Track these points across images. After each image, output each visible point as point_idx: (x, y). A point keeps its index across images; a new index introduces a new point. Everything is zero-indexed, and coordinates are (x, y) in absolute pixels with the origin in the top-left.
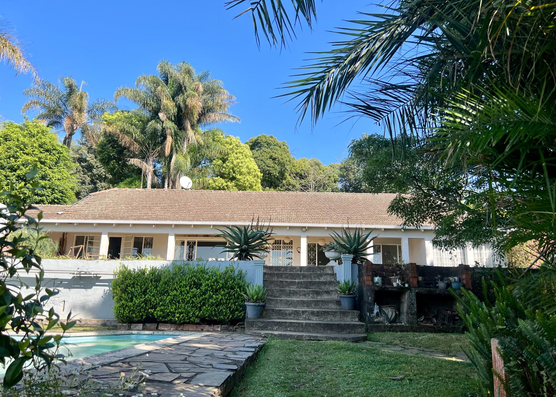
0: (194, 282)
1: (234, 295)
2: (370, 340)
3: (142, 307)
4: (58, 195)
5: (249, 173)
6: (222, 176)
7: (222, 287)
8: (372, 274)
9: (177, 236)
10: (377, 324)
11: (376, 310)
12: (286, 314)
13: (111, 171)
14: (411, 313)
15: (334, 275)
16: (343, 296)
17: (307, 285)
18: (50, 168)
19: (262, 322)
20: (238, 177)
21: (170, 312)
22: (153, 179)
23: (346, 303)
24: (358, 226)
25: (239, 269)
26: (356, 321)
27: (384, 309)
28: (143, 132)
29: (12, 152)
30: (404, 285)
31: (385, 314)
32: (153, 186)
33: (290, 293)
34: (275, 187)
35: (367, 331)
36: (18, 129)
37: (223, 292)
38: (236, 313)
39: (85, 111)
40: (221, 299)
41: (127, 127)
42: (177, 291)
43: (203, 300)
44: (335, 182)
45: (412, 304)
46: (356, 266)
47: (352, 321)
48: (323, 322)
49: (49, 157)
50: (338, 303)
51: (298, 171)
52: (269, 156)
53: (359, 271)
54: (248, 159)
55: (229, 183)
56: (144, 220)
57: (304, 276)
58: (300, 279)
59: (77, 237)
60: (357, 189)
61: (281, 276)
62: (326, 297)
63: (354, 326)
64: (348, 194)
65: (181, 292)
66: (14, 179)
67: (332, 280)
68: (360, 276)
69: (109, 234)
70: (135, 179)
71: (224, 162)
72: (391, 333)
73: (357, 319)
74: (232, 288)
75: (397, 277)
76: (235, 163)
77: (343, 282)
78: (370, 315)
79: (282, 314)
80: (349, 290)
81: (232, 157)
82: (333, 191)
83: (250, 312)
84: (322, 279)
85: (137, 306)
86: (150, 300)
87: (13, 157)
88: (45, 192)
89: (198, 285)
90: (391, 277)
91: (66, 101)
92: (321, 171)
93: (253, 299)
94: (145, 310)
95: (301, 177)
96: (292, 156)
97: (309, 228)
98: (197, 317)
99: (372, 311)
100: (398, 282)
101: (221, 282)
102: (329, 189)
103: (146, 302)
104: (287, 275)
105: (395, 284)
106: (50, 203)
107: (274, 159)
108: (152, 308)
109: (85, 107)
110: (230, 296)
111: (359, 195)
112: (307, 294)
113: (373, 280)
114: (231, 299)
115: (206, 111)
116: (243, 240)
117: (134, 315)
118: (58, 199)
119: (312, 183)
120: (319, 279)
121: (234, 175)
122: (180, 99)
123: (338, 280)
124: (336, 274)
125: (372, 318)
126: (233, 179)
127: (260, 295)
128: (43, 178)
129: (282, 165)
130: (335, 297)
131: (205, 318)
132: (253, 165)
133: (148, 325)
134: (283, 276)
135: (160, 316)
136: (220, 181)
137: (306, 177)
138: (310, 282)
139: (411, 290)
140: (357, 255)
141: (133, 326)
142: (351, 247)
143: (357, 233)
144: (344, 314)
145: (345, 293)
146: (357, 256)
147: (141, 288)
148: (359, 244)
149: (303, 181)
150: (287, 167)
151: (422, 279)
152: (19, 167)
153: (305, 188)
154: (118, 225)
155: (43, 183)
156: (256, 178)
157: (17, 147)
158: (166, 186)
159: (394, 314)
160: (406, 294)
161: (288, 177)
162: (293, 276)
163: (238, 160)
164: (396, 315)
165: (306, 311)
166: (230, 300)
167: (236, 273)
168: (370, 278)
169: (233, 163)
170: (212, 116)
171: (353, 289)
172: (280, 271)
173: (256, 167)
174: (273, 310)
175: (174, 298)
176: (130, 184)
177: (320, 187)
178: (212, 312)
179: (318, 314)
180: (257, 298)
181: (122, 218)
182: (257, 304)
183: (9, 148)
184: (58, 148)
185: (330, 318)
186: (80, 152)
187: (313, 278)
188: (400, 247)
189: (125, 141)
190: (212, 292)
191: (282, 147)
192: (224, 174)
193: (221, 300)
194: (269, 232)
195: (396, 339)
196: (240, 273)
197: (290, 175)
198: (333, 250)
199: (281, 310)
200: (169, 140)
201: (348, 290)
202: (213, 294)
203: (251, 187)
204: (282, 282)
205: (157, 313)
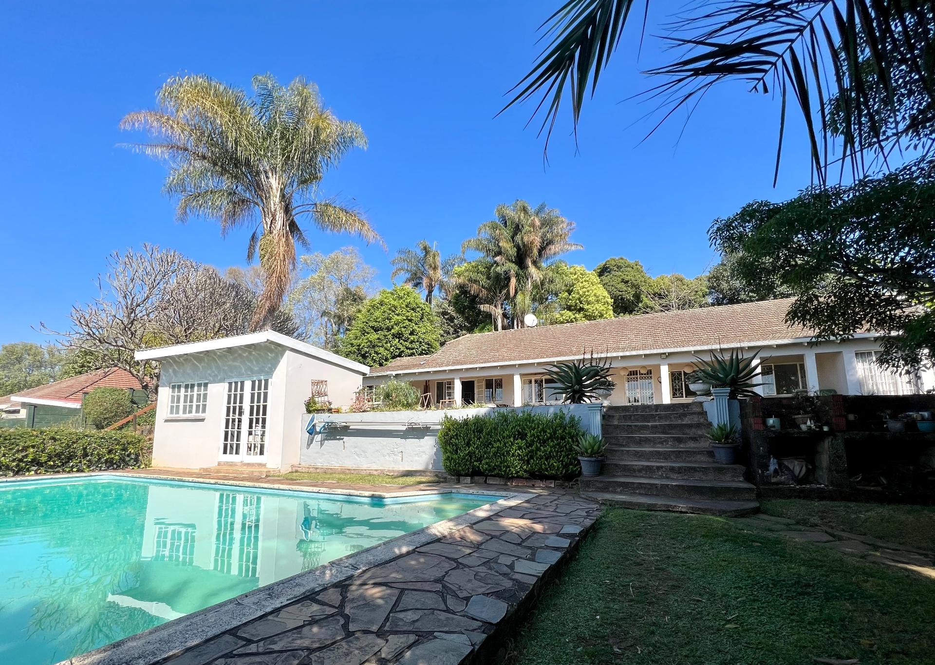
0: (518, 431)
1: (566, 446)
2: (765, 513)
3: (467, 460)
4: (425, 347)
5: (598, 301)
6: (569, 308)
7: (550, 438)
8: (763, 413)
9: (522, 375)
10: (775, 486)
11: (773, 465)
12: (634, 471)
13: (467, 319)
14: (836, 470)
15: (704, 414)
16: (717, 445)
17: (665, 429)
18: (416, 324)
19: (601, 482)
20: (586, 307)
21: (495, 465)
22: (503, 321)
23: (722, 455)
24: (738, 345)
25: (570, 414)
26: (741, 483)
27: (786, 463)
28: (488, 278)
29: (386, 315)
30: (821, 428)
31: (788, 469)
32: (504, 328)
33: (640, 440)
34: (630, 312)
35: (759, 496)
36: (389, 295)
37: (551, 444)
38: (571, 467)
39: (439, 269)
40: (551, 451)
41: (474, 276)
42: (500, 443)
43: (530, 452)
44: (704, 296)
45: (838, 457)
46: (736, 404)
47: (734, 481)
48: (688, 484)
49: (414, 314)
50: (711, 454)
51: (656, 290)
52: (620, 280)
53: (742, 409)
54: (595, 287)
55: (577, 315)
56: (490, 362)
57: (661, 418)
58: (655, 421)
59: (438, 383)
60: (733, 300)
61: (630, 418)
62: (692, 445)
63: (738, 490)
64: (721, 308)
65: (505, 444)
66: (390, 337)
67: (702, 420)
68: (743, 416)
69: (460, 378)
70: (487, 324)
71: (570, 294)
72: (802, 501)
73: (741, 479)
74: (563, 438)
75: (806, 416)
76: (581, 293)
77: (716, 426)
78: (763, 472)
79: (629, 470)
80: (727, 437)
81: (577, 287)
82: (701, 307)
83: (586, 469)
84: (686, 421)
85: (463, 459)
86: (474, 453)
87: (388, 319)
88: (414, 346)
89: (523, 436)
90: (796, 417)
91: (424, 263)
92: (685, 287)
93: (587, 453)
94: (471, 463)
95: (660, 296)
96: (648, 275)
97: (670, 354)
98: (525, 471)
99: (766, 467)
100: (809, 423)
101: (548, 431)
102: (697, 305)
103: (470, 454)
104: (636, 417)
105: (804, 427)
106: (420, 354)
107: (627, 282)
108: (477, 461)
109: (439, 264)
110: (561, 447)
111: (735, 306)
112: (665, 441)
113: (764, 423)
114: (563, 451)
115: (546, 244)
116: (573, 379)
117: (460, 468)
118: (425, 350)
119: (674, 302)
120: (682, 420)
121: (581, 305)
122: (518, 238)
123: (709, 419)
124: (706, 412)
125: (767, 477)
126: (581, 309)
127: (596, 448)
128: (412, 333)
129: (636, 286)
130: (705, 444)
131: (534, 472)
132: (602, 292)
133: (476, 478)
134: (632, 418)
135: (486, 470)
136: (569, 314)
137: (667, 295)
138: (669, 425)
139: (835, 437)
140: (737, 387)
141: (462, 478)
142: (727, 376)
143: (734, 357)
144: (719, 470)
145: (720, 441)
146: (736, 390)
147: (464, 440)
148: (738, 372)
149: (662, 301)
150: (643, 288)
151: (855, 417)
152: (392, 327)
153: (667, 308)
154: (467, 370)
155: (412, 338)
156: (606, 306)
157: (390, 309)
158: (515, 326)
159: (804, 469)
160: (826, 442)
161: (645, 299)
162: (645, 418)
163: (584, 290)
164: (808, 470)
165: (662, 467)
166: (561, 452)
167: (567, 419)
168: (760, 420)
169: (578, 293)
170: (553, 248)
171: (732, 436)
172: (628, 411)
173: (606, 294)
174: (616, 465)
175: (498, 450)
176: (482, 330)
177: (685, 304)
178: (541, 465)
179: (679, 470)
180: (591, 452)
181: (471, 363)
182: (593, 459)
183: (384, 312)
184: (421, 305)
185: (698, 475)
186: (443, 306)
187: (673, 419)
188: (802, 367)
189: (474, 289)
190: (540, 443)
191: (635, 267)
192: (571, 306)
193: (550, 453)
194: (607, 366)
195: (813, 513)
196: (572, 419)
197: (647, 297)
198: (701, 381)
199: (627, 465)
200: (513, 281)
201: (725, 436)
202: (541, 446)
203: (601, 316)
204: (631, 426)
205: (484, 466)
